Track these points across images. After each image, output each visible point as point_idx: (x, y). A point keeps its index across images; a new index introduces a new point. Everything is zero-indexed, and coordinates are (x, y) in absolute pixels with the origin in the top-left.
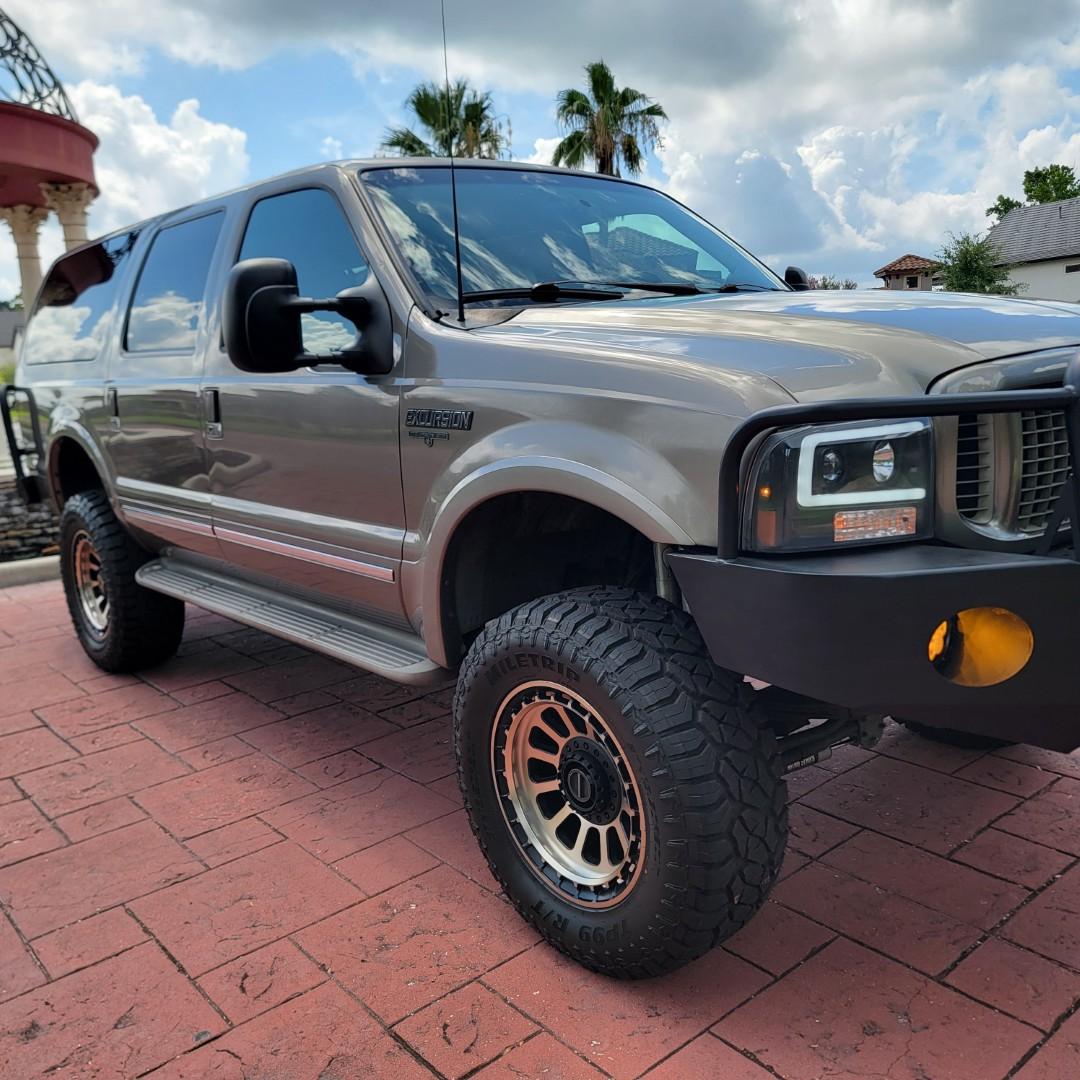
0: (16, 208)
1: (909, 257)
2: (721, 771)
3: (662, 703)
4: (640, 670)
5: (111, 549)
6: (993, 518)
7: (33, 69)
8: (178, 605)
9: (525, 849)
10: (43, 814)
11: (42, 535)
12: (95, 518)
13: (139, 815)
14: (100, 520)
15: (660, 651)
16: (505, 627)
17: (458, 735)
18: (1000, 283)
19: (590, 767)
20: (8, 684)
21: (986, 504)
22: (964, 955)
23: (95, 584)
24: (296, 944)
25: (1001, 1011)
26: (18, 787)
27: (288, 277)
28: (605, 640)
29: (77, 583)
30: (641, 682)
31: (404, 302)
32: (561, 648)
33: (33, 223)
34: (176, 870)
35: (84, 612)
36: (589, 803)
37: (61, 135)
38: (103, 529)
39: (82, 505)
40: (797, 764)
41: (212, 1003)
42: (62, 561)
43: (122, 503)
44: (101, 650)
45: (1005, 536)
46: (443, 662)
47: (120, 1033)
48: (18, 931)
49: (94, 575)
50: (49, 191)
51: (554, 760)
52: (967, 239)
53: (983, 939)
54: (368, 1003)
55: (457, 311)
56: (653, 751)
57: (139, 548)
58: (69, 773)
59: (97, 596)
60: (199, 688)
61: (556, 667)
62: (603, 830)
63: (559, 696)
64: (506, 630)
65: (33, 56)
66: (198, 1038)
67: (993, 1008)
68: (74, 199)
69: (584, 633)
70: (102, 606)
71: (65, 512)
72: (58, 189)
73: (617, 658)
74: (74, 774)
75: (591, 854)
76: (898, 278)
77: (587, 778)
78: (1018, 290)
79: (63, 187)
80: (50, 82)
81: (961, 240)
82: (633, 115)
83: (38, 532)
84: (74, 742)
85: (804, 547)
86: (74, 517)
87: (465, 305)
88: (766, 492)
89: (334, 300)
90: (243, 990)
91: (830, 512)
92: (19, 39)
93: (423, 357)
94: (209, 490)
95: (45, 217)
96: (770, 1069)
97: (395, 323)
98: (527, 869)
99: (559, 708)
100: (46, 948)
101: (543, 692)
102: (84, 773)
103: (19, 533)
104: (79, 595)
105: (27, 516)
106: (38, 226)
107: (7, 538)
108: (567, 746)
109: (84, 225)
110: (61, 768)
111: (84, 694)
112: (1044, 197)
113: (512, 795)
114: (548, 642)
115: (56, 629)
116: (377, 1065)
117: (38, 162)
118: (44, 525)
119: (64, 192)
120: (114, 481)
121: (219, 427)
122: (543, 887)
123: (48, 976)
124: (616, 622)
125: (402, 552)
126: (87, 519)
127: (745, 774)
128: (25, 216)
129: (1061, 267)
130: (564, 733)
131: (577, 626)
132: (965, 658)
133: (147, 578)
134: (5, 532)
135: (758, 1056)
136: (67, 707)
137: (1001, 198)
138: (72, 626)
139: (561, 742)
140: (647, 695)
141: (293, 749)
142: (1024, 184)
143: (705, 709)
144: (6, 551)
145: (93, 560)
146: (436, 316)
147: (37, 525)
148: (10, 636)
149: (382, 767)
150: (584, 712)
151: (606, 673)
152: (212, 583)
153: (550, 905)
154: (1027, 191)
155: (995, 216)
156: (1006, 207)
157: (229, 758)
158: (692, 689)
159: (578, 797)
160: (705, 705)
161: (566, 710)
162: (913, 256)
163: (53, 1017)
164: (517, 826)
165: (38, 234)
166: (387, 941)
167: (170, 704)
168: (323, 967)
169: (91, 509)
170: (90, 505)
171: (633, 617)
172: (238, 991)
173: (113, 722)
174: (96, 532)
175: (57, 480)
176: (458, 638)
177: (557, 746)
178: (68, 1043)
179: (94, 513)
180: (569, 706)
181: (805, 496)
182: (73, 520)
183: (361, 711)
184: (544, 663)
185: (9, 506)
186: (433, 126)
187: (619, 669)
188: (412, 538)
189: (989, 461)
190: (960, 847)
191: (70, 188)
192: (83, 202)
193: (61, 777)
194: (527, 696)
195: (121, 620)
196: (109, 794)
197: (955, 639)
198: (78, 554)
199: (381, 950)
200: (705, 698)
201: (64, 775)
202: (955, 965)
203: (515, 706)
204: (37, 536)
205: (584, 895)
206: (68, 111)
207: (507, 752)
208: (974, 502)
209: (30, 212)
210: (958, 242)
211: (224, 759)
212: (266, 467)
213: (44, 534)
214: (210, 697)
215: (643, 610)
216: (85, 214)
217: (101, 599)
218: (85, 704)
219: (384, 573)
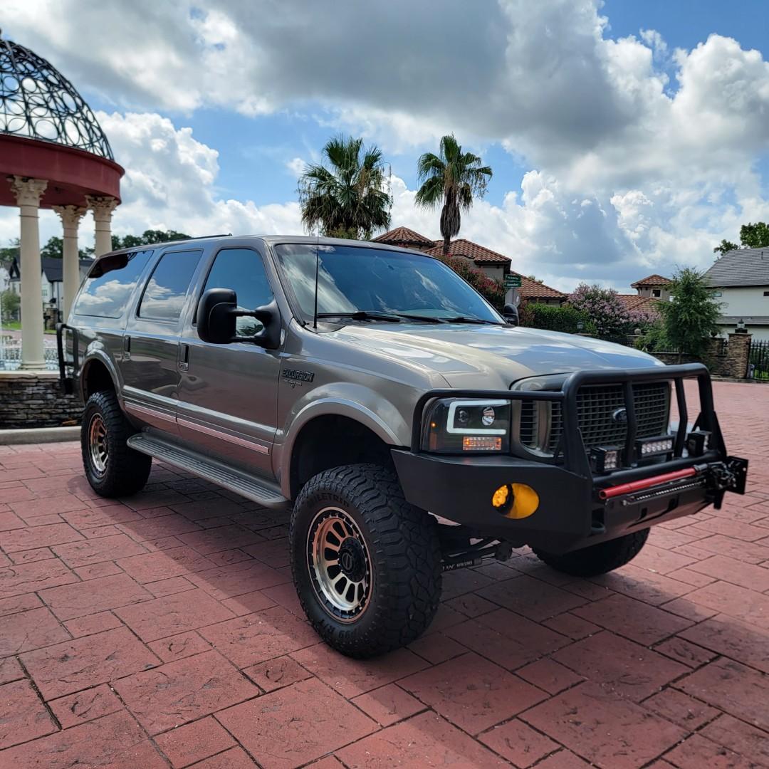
0: (68, 207)
1: (655, 276)
2: (408, 553)
3: (384, 519)
4: (376, 503)
5: (114, 425)
6: (538, 446)
7: (91, 127)
8: (148, 458)
9: (319, 594)
10: (67, 566)
11: (62, 413)
12: (107, 407)
13: (118, 570)
14: (110, 408)
15: (387, 496)
16: (319, 479)
17: (292, 533)
18: (710, 301)
19: (352, 552)
20: (43, 498)
21: (535, 440)
22: (529, 663)
23: (101, 444)
24: (199, 634)
25: (536, 686)
26: (52, 552)
27: (232, 299)
28: (363, 488)
29: (90, 444)
30: (376, 508)
31: (288, 315)
32: (342, 490)
33: (76, 217)
34: (138, 597)
35: (92, 460)
36: (351, 570)
37: (103, 167)
38: (111, 413)
39: (100, 399)
40: (462, 564)
41: (154, 654)
42: (82, 430)
43: (124, 400)
44: (100, 483)
45: (541, 455)
46: (289, 496)
47: (108, 662)
48: (56, 617)
49: (100, 440)
50: (89, 200)
51: (337, 549)
52: (687, 270)
53: (540, 658)
54: (231, 660)
55: (313, 322)
56: (377, 541)
57: (129, 425)
58: (81, 547)
59: (101, 452)
60: (155, 510)
61: (339, 500)
62: (356, 585)
63: (341, 515)
64: (320, 481)
65: (90, 118)
66: (147, 666)
67: (532, 684)
68: (105, 206)
69: (353, 484)
70: (103, 458)
71: (89, 402)
72: (96, 200)
73: (366, 496)
74: (83, 548)
75: (350, 598)
76: (647, 290)
77: (351, 557)
78: (721, 306)
79: (99, 199)
80: (99, 134)
81: (683, 270)
82: (470, 171)
83: (61, 411)
84: (83, 532)
85: (448, 451)
86: (93, 405)
87: (318, 319)
88: (434, 425)
89: (253, 311)
90: (170, 650)
91: (462, 436)
92: (83, 107)
93: (295, 343)
94: (170, 396)
95: (84, 214)
96: (418, 698)
97: (283, 325)
98: (318, 603)
99: (341, 522)
100: (71, 626)
101: (333, 513)
102: (88, 548)
103: (49, 410)
104: (91, 450)
105: (55, 401)
106: (79, 218)
107: (41, 413)
108: (344, 542)
109: (109, 222)
110: (76, 544)
111: (88, 507)
112: (753, 243)
113: (315, 566)
114: (337, 488)
115: (70, 470)
116: (233, 683)
117: (86, 184)
118: (65, 407)
119: (99, 201)
120: (122, 387)
121: (187, 365)
122: (325, 612)
123: (72, 637)
124: (369, 480)
125: (274, 438)
126: (102, 407)
127: (420, 556)
128: (72, 212)
129: (761, 292)
130: (343, 535)
131: (350, 481)
132: (514, 507)
133: (134, 444)
134: (41, 409)
135: (414, 694)
136: (78, 513)
137: (724, 242)
138: (83, 469)
139: (341, 540)
140: (377, 515)
141: (206, 545)
142: (741, 233)
143: (404, 524)
144: (40, 421)
145: (101, 431)
146: (303, 324)
147: (60, 407)
148: (43, 472)
149: (254, 558)
150: (351, 523)
151: (360, 504)
152: (170, 449)
153: (327, 621)
154: (742, 239)
155: (719, 253)
156: (727, 247)
157: (169, 547)
158: (400, 514)
159: (346, 568)
160: (405, 522)
161: (344, 522)
162: (658, 276)
163: (74, 653)
164: (316, 582)
165: (78, 223)
166: (244, 636)
167: (138, 517)
168: (211, 644)
169: (105, 402)
170: (105, 399)
171: (378, 478)
172: (168, 650)
173: (105, 524)
174: (107, 415)
175: (86, 383)
176: (296, 485)
177: (339, 542)
178: (83, 663)
179: (107, 404)
180: (344, 520)
181: (450, 429)
182: (93, 407)
183: (246, 529)
184: (334, 498)
185: (45, 394)
186: (340, 166)
187: (367, 502)
188: (280, 432)
189: (536, 420)
190: (548, 619)
191: (103, 200)
192: (111, 208)
193: (76, 549)
194: (326, 514)
195: (113, 466)
196: (103, 560)
197: (510, 498)
198: (93, 427)
199: (241, 639)
200: (405, 519)
201: (77, 548)
202: (522, 667)
203: (320, 520)
204: (59, 413)
205: (344, 616)
206: (108, 154)
207: (315, 544)
208: (530, 438)
209: (75, 210)
210: (682, 272)
211: (166, 547)
212: (204, 385)
213: (64, 412)
214: (160, 515)
215: (384, 476)
216: (111, 215)
217: (103, 453)
218: (89, 513)
219: (265, 449)
